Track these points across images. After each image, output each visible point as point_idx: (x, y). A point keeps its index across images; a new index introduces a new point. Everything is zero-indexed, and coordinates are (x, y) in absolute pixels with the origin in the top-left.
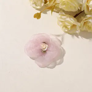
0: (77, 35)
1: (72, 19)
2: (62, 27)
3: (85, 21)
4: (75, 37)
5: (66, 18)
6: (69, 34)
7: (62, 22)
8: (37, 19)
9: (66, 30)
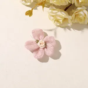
0: (69, 28)
1: (63, 13)
2: (53, 21)
4: (67, 30)
6: (61, 27)
8: (30, 16)
9: (58, 24)
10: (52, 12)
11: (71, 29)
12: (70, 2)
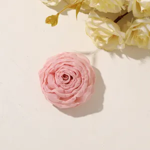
0: (119, 53)
1: (111, 26)
2: (93, 38)
3: (134, 30)
4: (117, 57)
5: (101, 23)
6: (105, 50)
7: (93, 29)
9: (101, 45)
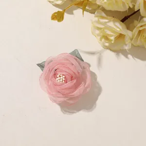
1: (118, 24)
2: (99, 37)
3: (141, 29)
10: (98, 22)
11: (129, 56)
12: (131, 7)
